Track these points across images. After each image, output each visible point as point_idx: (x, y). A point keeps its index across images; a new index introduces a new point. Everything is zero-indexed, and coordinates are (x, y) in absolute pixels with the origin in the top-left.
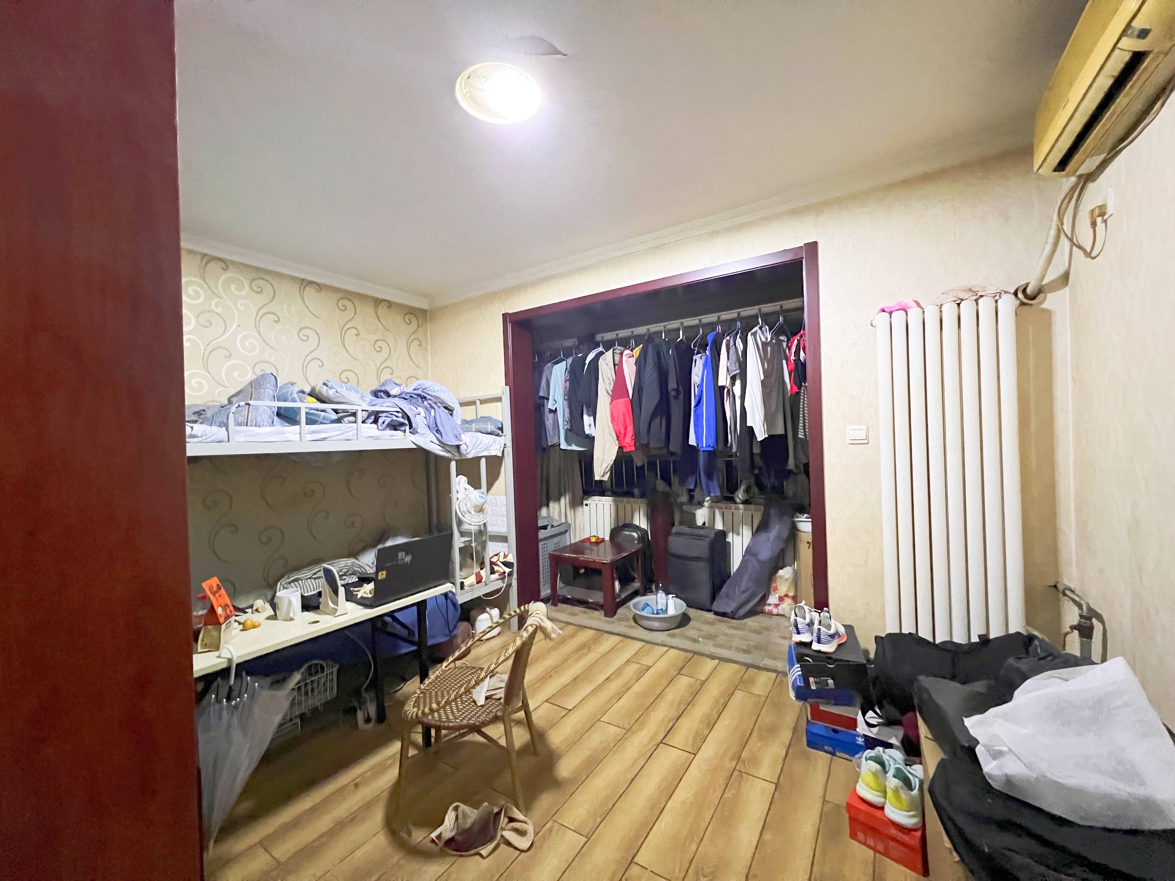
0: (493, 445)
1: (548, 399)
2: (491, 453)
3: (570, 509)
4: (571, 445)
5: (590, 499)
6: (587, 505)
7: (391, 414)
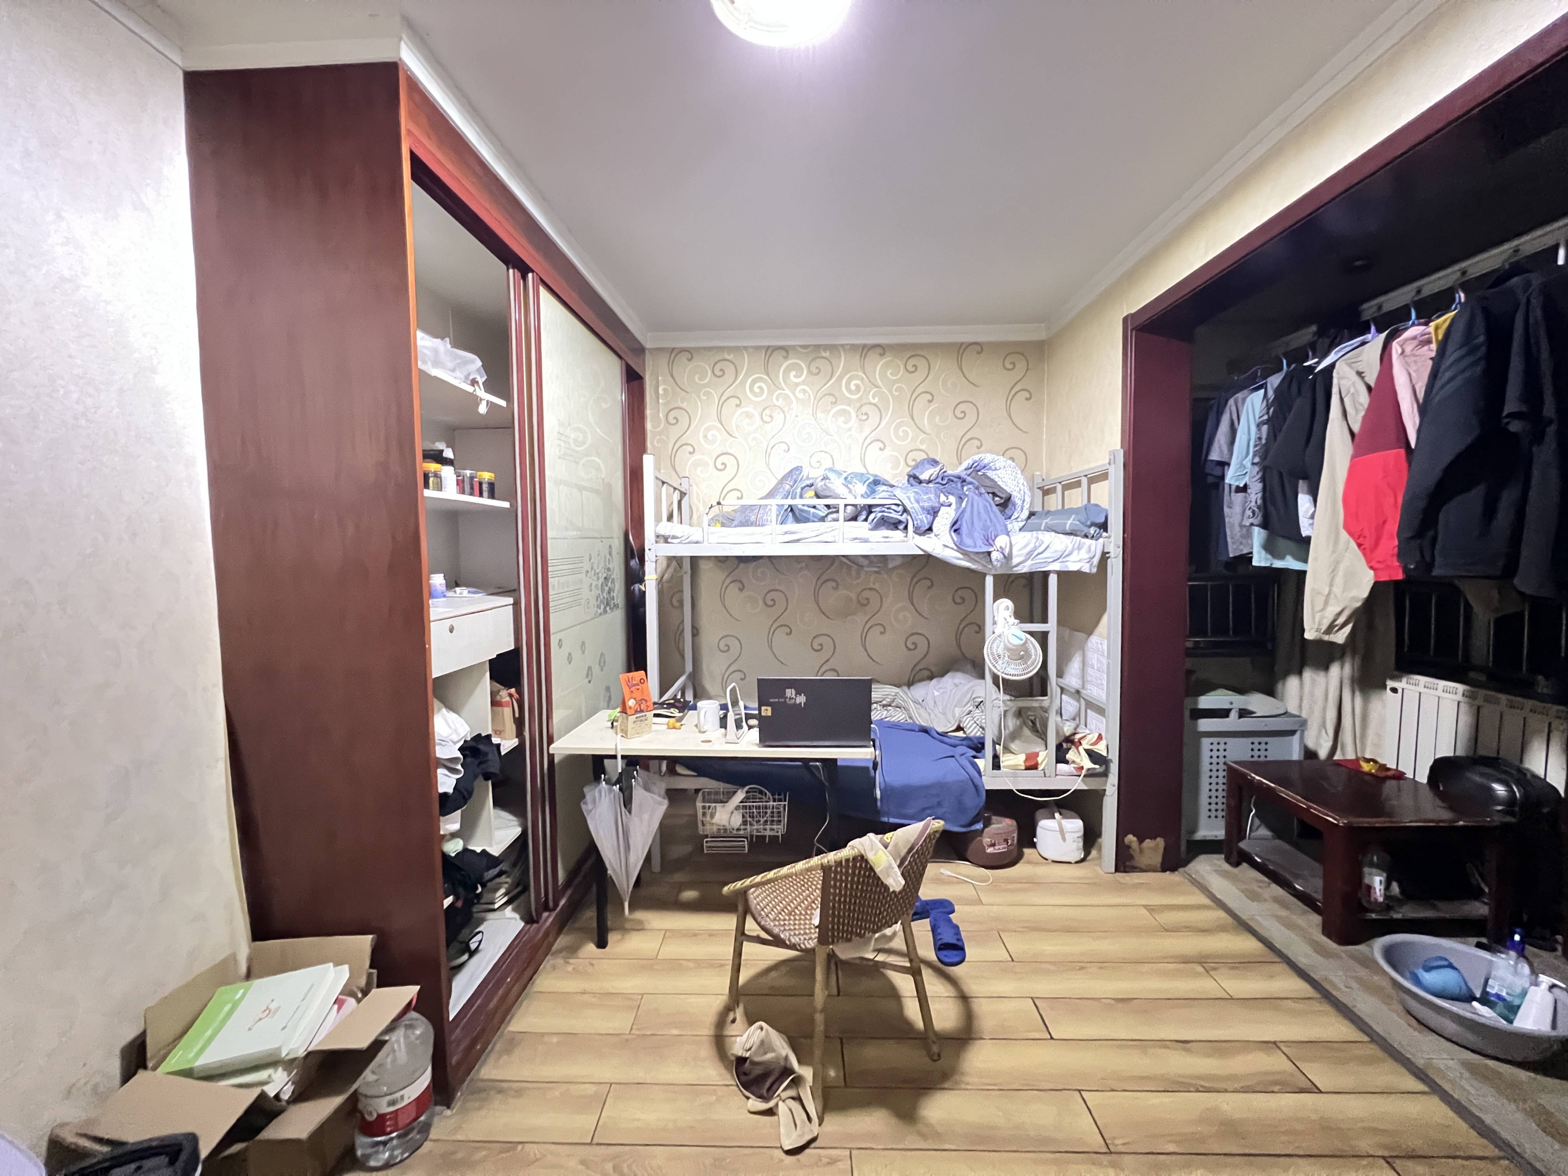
0: (1076, 552)
1: (1229, 464)
2: (1067, 566)
3: (1353, 692)
4: (1282, 557)
5: (1404, 680)
6: (1394, 690)
7: (888, 508)
